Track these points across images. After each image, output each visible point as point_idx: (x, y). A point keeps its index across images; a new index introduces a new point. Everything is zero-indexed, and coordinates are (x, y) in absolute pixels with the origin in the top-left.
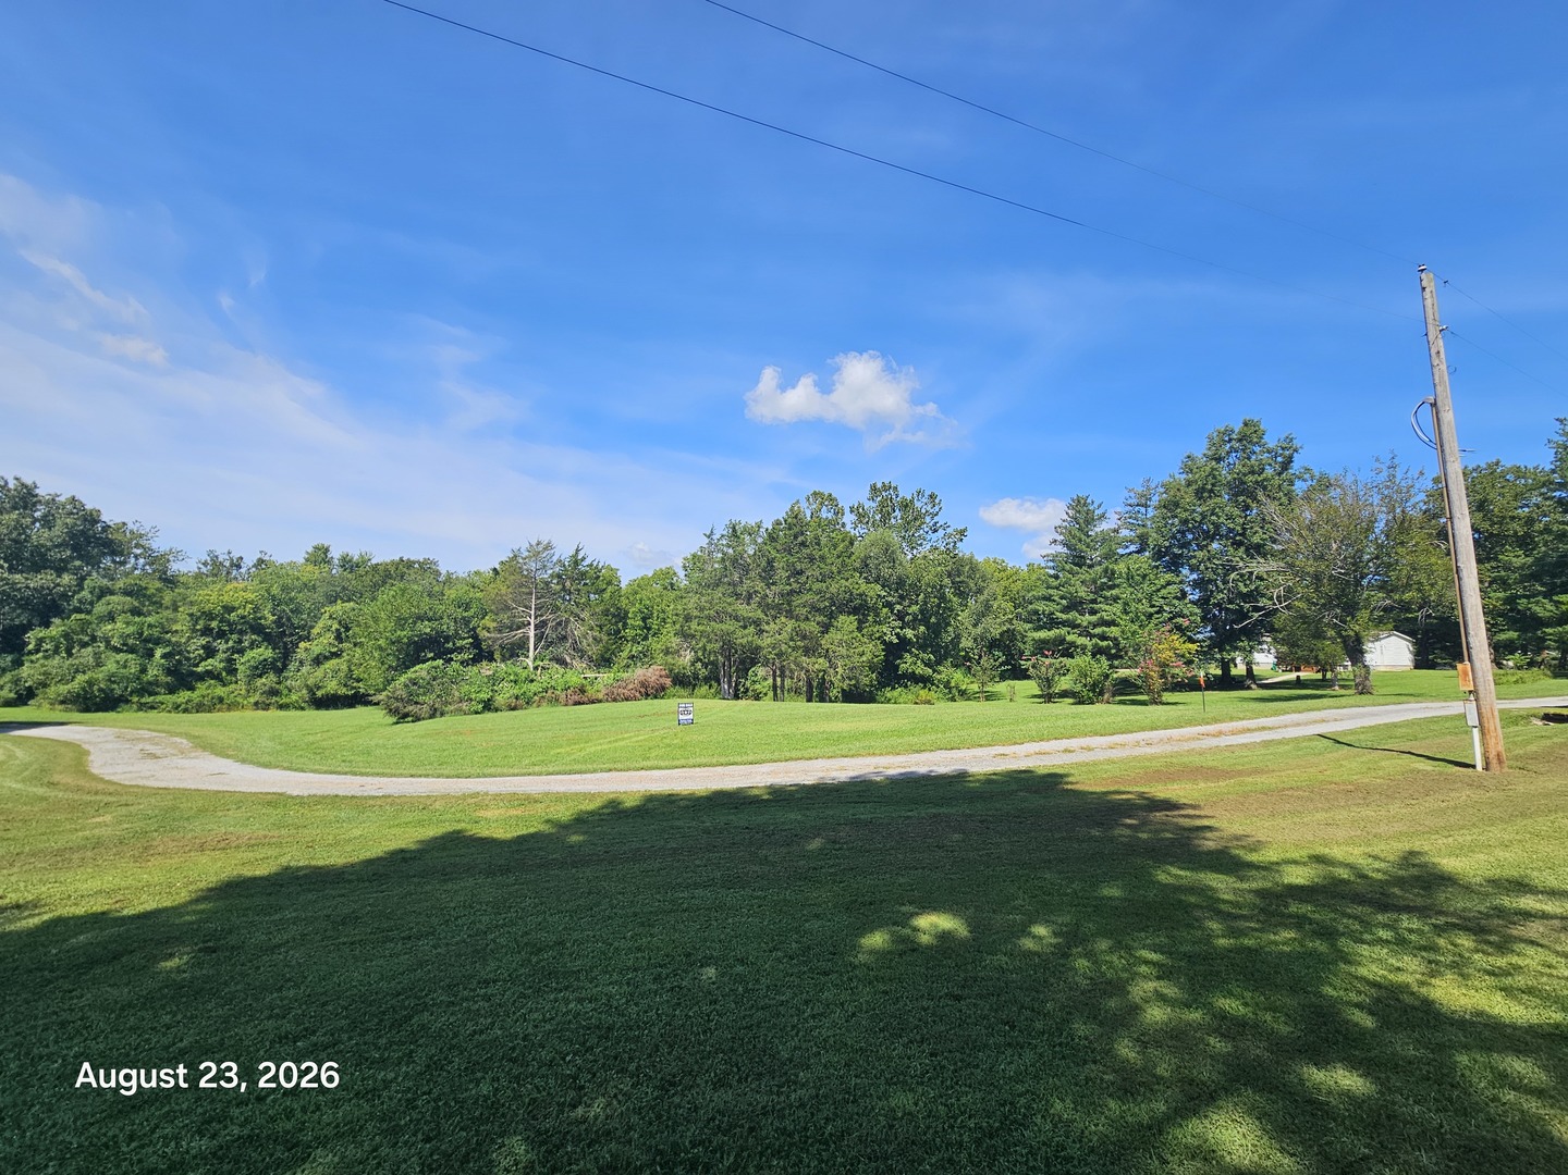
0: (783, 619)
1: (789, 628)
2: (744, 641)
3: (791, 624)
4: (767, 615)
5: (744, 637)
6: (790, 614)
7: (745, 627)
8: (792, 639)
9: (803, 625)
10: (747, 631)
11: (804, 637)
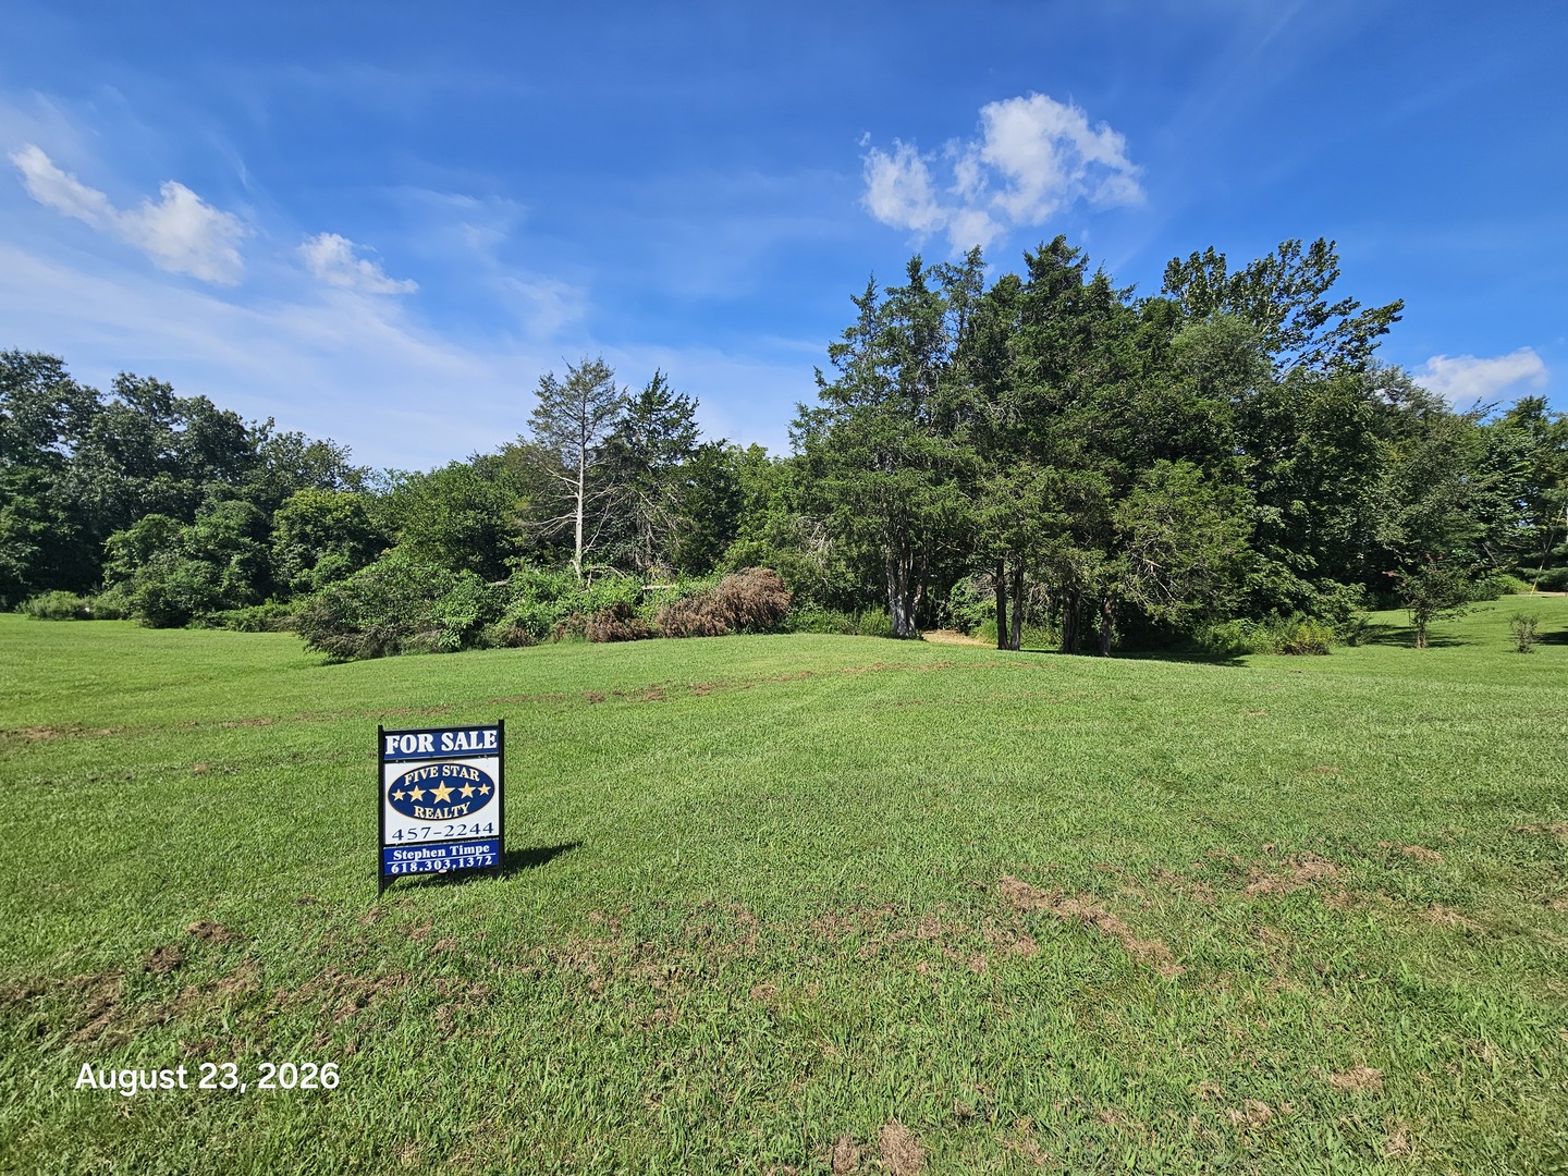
0: (1025, 467)
1: (1040, 483)
2: (936, 510)
3: (1044, 475)
4: (986, 459)
5: (937, 501)
6: (1042, 454)
7: (938, 482)
8: (1045, 508)
9: (1072, 478)
10: (941, 489)
11: (1073, 505)
